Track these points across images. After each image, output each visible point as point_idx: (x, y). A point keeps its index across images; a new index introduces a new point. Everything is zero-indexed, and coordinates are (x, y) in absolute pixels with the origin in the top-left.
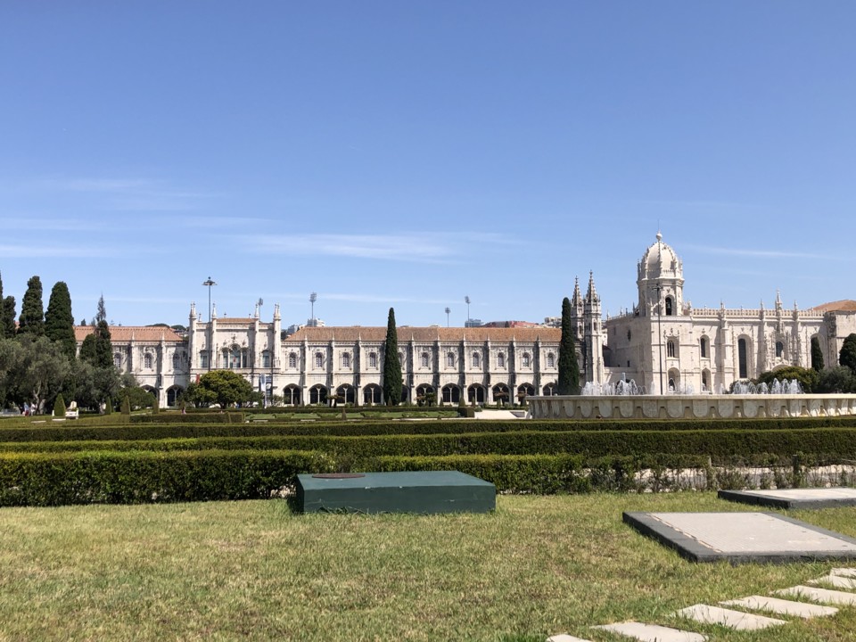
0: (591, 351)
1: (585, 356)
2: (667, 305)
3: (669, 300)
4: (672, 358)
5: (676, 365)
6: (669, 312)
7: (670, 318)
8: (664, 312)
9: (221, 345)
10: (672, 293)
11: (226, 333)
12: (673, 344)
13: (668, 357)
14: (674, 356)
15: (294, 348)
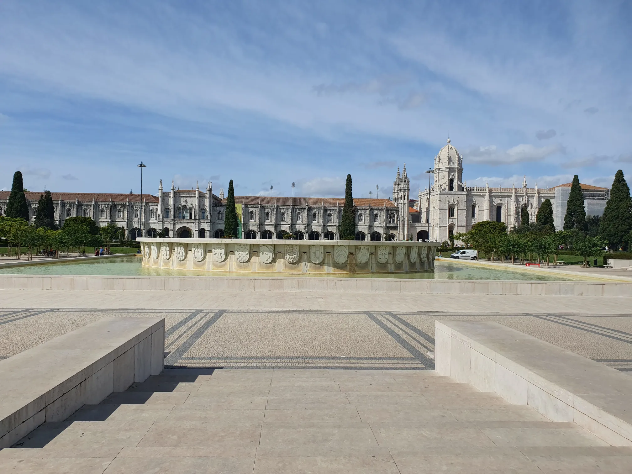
0: (401, 212)
2: (450, 185)
3: (452, 181)
5: (453, 222)
6: (451, 188)
8: (448, 188)
9: (177, 205)
10: (454, 176)
11: (180, 198)
12: (453, 208)
13: (449, 216)
14: (453, 216)
15: (221, 208)
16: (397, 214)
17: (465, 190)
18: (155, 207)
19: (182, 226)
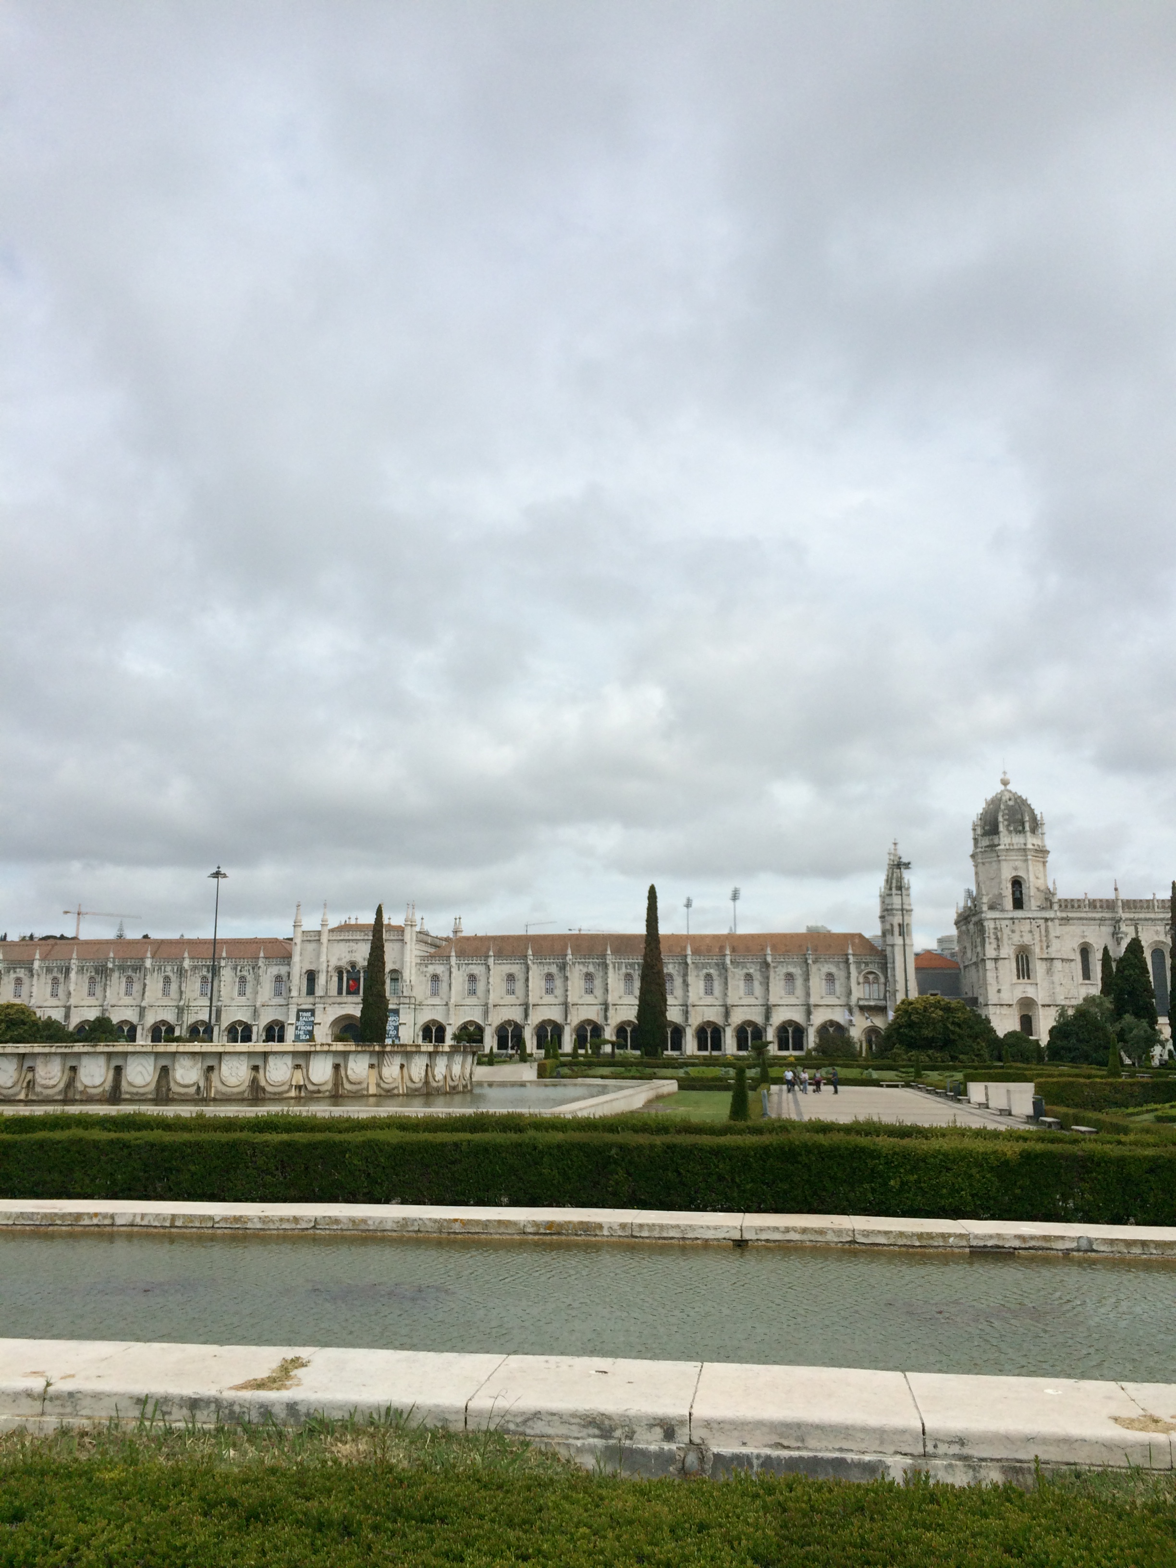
0: (894, 968)
1: (886, 977)
2: (1013, 893)
3: (1017, 883)
4: (1026, 980)
5: (1031, 992)
6: (1018, 903)
7: (1019, 914)
8: (1008, 903)
9: (334, 963)
10: (1021, 873)
11: (342, 944)
12: (1027, 957)
13: (1019, 978)
14: (1029, 978)
15: (437, 967)
16: (882, 972)
17: (1056, 907)
18: (283, 970)
19: (344, 1013)
